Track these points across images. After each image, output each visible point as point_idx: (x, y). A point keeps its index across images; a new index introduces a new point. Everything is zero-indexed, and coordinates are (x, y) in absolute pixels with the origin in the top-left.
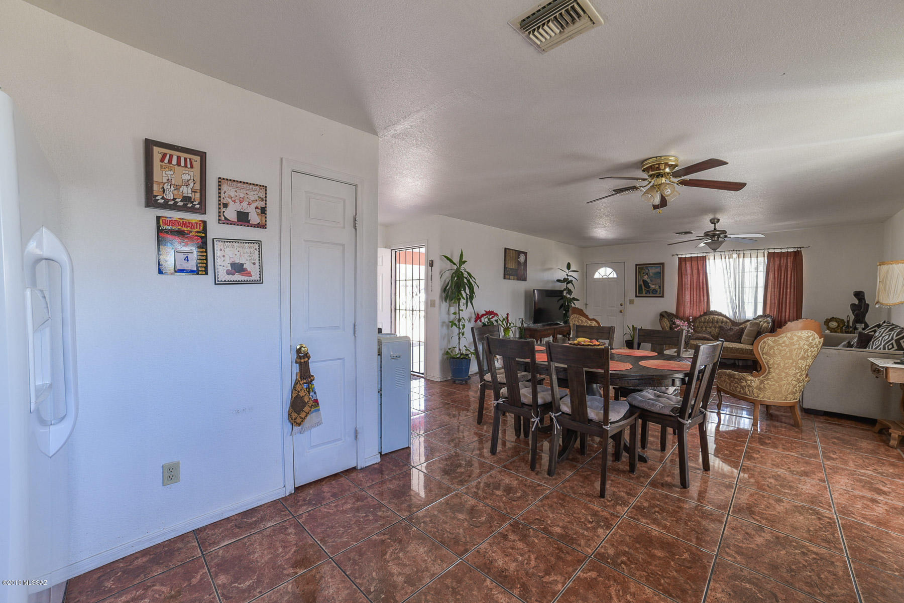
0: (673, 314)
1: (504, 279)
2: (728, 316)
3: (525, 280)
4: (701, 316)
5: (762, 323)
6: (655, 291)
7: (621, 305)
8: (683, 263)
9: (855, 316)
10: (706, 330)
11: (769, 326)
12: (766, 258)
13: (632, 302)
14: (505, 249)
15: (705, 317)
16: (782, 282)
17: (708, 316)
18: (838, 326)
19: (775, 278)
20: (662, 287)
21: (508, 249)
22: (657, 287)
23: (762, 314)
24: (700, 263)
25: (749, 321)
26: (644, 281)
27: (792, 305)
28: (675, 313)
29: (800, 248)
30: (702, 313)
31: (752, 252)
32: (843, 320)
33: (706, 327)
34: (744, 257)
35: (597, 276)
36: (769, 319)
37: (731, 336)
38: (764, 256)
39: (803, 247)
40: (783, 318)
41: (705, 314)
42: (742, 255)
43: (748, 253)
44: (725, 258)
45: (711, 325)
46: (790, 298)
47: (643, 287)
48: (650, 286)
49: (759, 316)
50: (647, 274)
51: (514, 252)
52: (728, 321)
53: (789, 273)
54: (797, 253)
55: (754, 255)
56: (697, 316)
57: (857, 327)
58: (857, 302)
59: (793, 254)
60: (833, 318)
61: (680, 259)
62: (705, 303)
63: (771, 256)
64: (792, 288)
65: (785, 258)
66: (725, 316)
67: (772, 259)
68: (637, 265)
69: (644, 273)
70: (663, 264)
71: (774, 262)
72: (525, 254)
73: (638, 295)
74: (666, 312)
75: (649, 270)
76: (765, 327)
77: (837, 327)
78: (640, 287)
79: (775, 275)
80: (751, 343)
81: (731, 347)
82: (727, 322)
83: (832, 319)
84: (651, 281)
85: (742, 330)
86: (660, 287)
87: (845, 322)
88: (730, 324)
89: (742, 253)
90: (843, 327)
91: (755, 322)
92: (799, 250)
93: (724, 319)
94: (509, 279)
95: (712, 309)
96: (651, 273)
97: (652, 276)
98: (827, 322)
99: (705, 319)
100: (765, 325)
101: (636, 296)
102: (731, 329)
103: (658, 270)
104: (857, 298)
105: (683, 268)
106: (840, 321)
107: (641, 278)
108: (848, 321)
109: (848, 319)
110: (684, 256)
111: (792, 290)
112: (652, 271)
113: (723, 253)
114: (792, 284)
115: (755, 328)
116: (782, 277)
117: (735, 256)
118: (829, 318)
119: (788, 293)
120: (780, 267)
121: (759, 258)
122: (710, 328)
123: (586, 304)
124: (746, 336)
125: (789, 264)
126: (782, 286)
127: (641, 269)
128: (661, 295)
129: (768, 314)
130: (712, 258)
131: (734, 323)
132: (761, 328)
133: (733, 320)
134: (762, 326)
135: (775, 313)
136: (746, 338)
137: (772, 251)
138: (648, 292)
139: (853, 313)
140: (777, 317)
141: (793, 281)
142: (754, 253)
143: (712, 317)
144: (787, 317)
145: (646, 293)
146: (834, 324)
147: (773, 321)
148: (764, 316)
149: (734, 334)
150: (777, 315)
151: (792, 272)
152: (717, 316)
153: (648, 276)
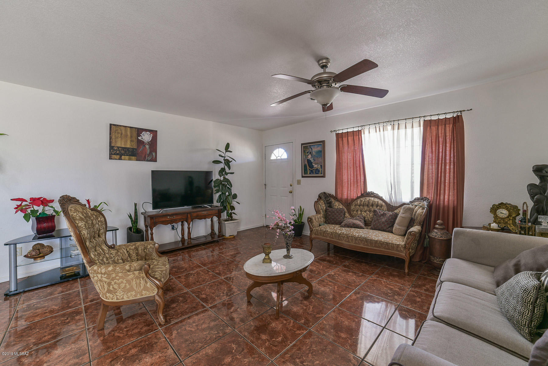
0: (330, 196)
1: (110, 159)
2: (384, 198)
3: (153, 160)
4: (358, 198)
5: (417, 207)
6: (317, 171)
7: (291, 186)
8: (340, 139)
9: (534, 203)
10: (361, 213)
11: (423, 212)
12: (422, 128)
13: (299, 182)
14: (111, 125)
15: (361, 199)
16: (440, 157)
17: (364, 198)
18: (510, 215)
19: (432, 152)
20: (323, 166)
21: (114, 125)
22: (319, 166)
23: (419, 196)
24: (356, 138)
25: (404, 204)
26: (309, 161)
27: (452, 184)
28: (334, 194)
29: (460, 111)
30: (359, 195)
31: (408, 121)
32: (516, 207)
33: (361, 211)
34: (398, 129)
35: (273, 157)
36: (425, 203)
37: (383, 223)
38: (420, 126)
39: (464, 111)
40: (442, 202)
41: (362, 196)
42: (396, 127)
43: (402, 123)
44: (380, 131)
45: (366, 208)
46: (449, 177)
47: (308, 167)
48: (313, 165)
49: (415, 199)
50: (310, 153)
51: (129, 129)
52: (384, 204)
53: (448, 145)
54: (457, 119)
55: (409, 125)
56: (355, 198)
57: (540, 220)
58: (537, 181)
59: (452, 121)
60: (502, 203)
61: (337, 135)
62: (362, 183)
63: (428, 124)
64: (452, 164)
65: (444, 126)
66: (381, 199)
67: (428, 129)
68: (302, 144)
69: (308, 153)
70: (323, 142)
71: (431, 132)
72: (154, 133)
73: (303, 175)
74: (324, 193)
75: (312, 149)
76: (419, 214)
77: (508, 217)
78: (305, 166)
79: (432, 148)
80: (403, 233)
82: (382, 206)
83: (502, 205)
84: (314, 160)
85: (396, 216)
86: (321, 166)
87: (519, 210)
88: (385, 208)
89: (396, 123)
90: (516, 216)
91: (409, 208)
92: (459, 114)
93: (380, 202)
94: (119, 159)
95: (369, 190)
96: (314, 153)
97: (314, 155)
98: (494, 209)
99: (361, 201)
100: (420, 211)
101: (303, 177)
102: (384, 215)
103: (319, 148)
104: (537, 175)
105: (341, 145)
106: (513, 209)
107: (306, 157)
108: (525, 212)
109: (525, 208)
110: (340, 132)
111: (452, 167)
112: (315, 149)
113: (377, 126)
114: (452, 159)
115: (408, 215)
116: (441, 150)
117: (389, 127)
118: (497, 204)
119: (448, 171)
120: (437, 137)
121: (414, 129)
122: (365, 211)
123: (265, 185)
124: (398, 225)
125: (448, 134)
126: (440, 162)
127: (306, 147)
128: (322, 175)
129: (425, 196)
130: (366, 131)
131: (390, 207)
132: (415, 215)
133: (389, 203)
134: (416, 212)
135: (431, 196)
136: (398, 227)
137: (428, 118)
138: (312, 172)
139: (532, 197)
140: (435, 200)
141: (452, 155)
142: (409, 122)
143: (368, 199)
144: (446, 200)
145: (310, 174)
146: (503, 213)
147: (430, 206)
148: (422, 199)
149: (386, 221)
150: (435, 198)
151: (451, 143)
152: (373, 199)
153: (311, 155)
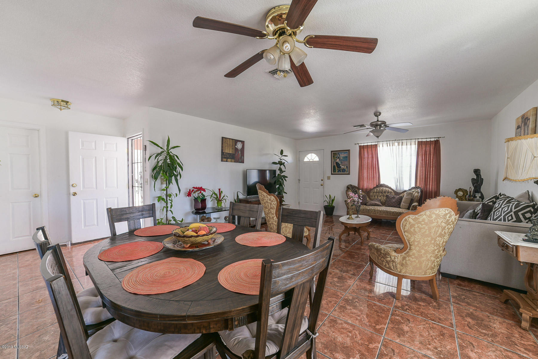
0: (355, 187)
1: (222, 161)
2: (392, 187)
3: (243, 162)
4: (374, 188)
5: (414, 192)
6: (344, 170)
7: (322, 180)
8: (362, 150)
9: (474, 187)
10: (377, 198)
11: (418, 195)
12: (417, 145)
13: (329, 178)
14: (223, 138)
15: (377, 189)
16: (427, 163)
17: (379, 188)
18: (464, 195)
19: (422, 160)
20: (348, 167)
21: (225, 138)
22: (346, 167)
23: (414, 186)
24: (374, 149)
25: (406, 191)
26: (337, 163)
27: (434, 179)
28: (357, 186)
29: (439, 138)
30: (375, 186)
31: (408, 141)
32: (466, 190)
33: (377, 196)
34: (402, 145)
35: (306, 160)
36: (419, 190)
37: (394, 202)
38: (415, 144)
39: (440, 137)
40: (428, 189)
41: (377, 186)
42: (401, 144)
43: (404, 142)
44: (390, 146)
45: (381, 194)
46: (432, 175)
47: (336, 168)
48: (340, 167)
49: (412, 188)
50: (339, 158)
51: (231, 140)
52: (392, 191)
53: (432, 156)
54: (437, 141)
55: (409, 144)
56: (372, 188)
57: (476, 195)
58: (475, 177)
59: (434, 143)
60: (460, 189)
61: (360, 147)
62: (377, 178)
63: (420, 144)
64: (434, 167)
65: (429, 145)
66: (390, 188)
67: (420, 146)
68: (332, 152)
69: (336, 157)
70: (349, 150)
71: (422, 148)
72: (243, 142)
73: (332, 173)
74: (351, 185)
75: (340, 155)
76: (416, 196)
77: (463, 196)
78: (334, 167)
79: (422, 158)
80: (407, 208)
81: (393, 211)
82: (391, 192)
83: (460, 190)
84: (342, 163)
85: (401, 198)
86: (347, 167)
87: (468, 192)
88: (393, 194)
89: (401, 142)
90: (466, 195)
91: (409, 193)
92: (438, 139)
93: (390, 190)
94: (227, 161)
95: (382, 183)
96: (341, 158)
97: (342, 159)
98: (456, 192)
99: (377, 190)
100: (416, 194)
101: (332, 174)
102: (394, 198)
103: (346, 155)
104: (475, 174)
105: (362, 153)
106: (465, 191)
107: (335, 161)
108: (470, 192)
109: (470, 190)
110: (362, 145)
111: (434, 169)
112: (342, 155)
113: (388, 142)
114: (434, 164)
115: (410, 197)
116: (427, 159)
117: (396, 144)
118: (458, 189)
119: (431, 171)
120: (426, 152)
121: (412, 146)
122: (380, 196)
123: (299, 180)
124: (403, 202)
125: (431, 150)
126: (427, 166)
127: (335, 154)
128: (348, 173)
129: (418, 186)
130: (381, 146)
131: (396, 193)
132: (413, 197)
133: (395, 190)
134: (414, 195)
135: (423, 186)
136: (404, 204)
137: (420, 140)
138: (339, 171)
139: (473, 185)
140: (424, 188)
141: (434, 162)
142: (409, 142)
143: (381, 188)
144: (431, 188)
145: (338, 172)
146: (460, 194)
147: (422, 192)
148: (416, 187)
149: (395, 201)
150: (424, 187)
151: (433, 155)
152: (385, 188)
153: (339, 159)
